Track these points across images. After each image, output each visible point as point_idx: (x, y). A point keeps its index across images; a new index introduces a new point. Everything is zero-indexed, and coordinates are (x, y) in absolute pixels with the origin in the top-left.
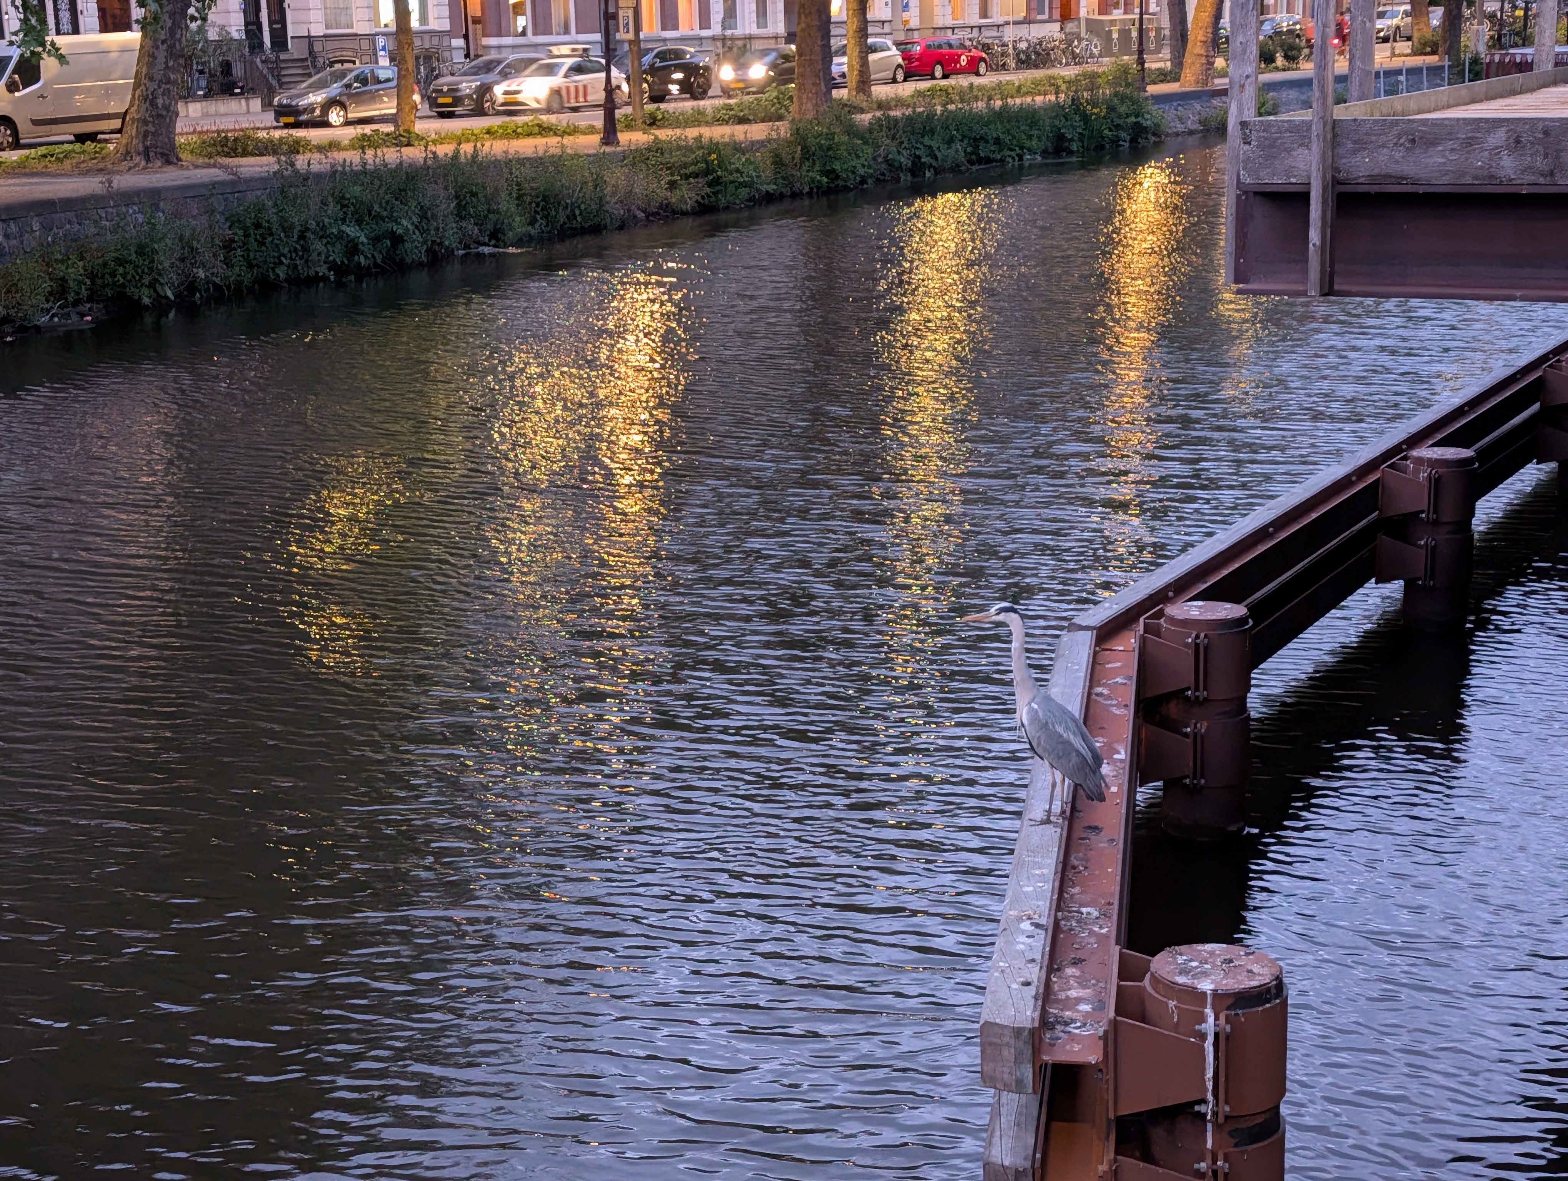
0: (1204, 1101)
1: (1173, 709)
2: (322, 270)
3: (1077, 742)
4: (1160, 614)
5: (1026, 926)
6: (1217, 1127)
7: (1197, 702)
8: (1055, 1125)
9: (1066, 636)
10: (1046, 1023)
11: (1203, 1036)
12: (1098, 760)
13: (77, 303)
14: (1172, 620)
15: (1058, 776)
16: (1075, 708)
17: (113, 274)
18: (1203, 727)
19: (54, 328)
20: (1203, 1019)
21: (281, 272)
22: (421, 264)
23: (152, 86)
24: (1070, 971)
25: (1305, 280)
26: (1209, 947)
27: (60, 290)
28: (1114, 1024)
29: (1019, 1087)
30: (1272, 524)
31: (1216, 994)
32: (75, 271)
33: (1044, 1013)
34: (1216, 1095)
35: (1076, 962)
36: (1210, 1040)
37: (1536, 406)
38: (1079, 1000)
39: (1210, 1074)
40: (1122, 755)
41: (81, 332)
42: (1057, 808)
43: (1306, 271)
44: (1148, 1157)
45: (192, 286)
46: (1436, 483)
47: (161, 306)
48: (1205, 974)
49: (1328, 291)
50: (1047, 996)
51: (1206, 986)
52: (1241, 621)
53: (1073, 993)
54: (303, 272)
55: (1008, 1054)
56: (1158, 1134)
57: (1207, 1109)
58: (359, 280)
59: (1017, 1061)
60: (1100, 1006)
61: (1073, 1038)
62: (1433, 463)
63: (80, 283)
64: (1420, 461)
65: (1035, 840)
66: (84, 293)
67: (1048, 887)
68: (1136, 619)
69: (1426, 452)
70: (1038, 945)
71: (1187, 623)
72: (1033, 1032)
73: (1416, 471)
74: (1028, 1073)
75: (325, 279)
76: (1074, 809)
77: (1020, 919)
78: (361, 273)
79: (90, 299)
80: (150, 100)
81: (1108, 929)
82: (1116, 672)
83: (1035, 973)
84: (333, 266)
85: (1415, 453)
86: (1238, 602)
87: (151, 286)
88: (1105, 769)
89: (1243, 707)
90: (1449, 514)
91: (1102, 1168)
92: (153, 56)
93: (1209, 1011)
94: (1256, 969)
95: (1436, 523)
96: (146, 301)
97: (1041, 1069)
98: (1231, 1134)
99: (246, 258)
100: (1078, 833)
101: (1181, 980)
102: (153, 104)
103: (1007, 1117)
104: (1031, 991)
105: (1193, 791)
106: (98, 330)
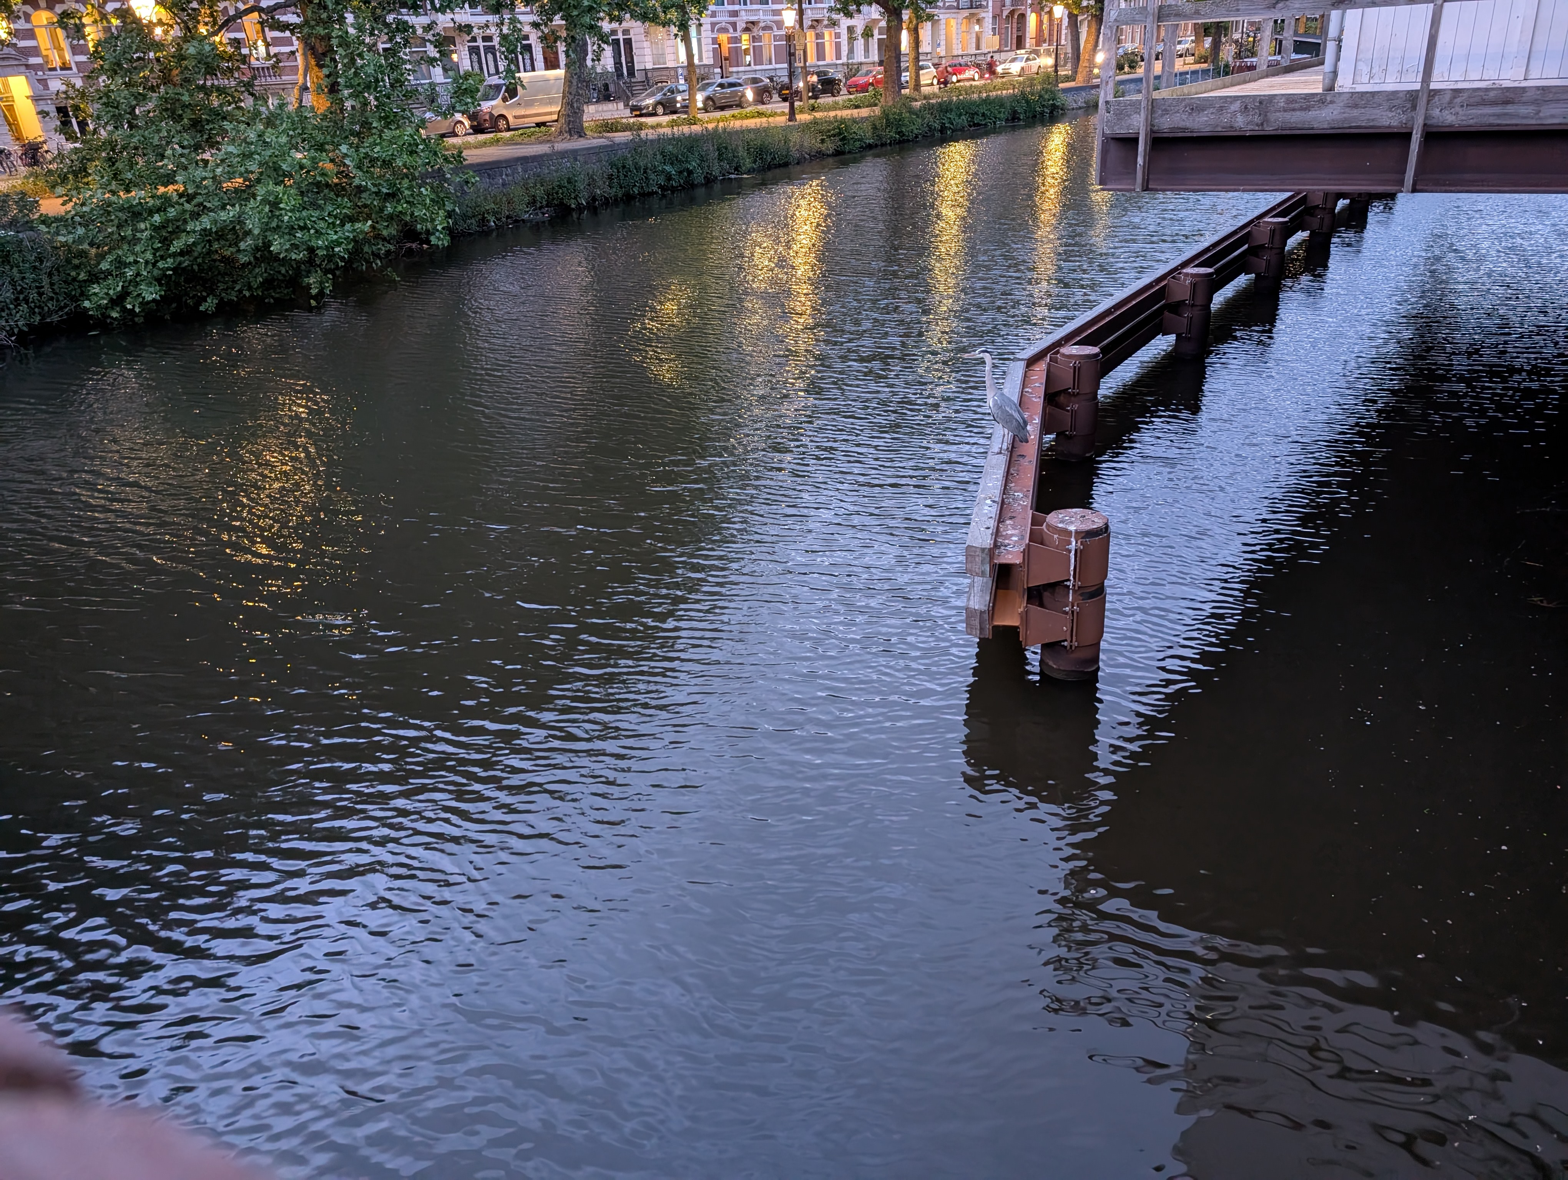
0: (1069, 580)
1: (1062, 399)
2: (655, 189)
3: (1016, 415)
4: (1058, 352)
5: (988, 502)
6: (1074, 591)
7: (1074, 395)
8: (1000, 592)
9: (1012, 364)
10: (996, 546)
11: (1070, 551)
12: (1025, 423)
13: (541, 208)
14: (1063, 355)
15: (1006, 431)
16: (1015, 399)
17: (557, 193)
18: (1076, 407)
19: (531, 221)
20: (1070, 543)
21: (636, 190)
22: (702, 185)
23: (571, 97)
24: (1008, 522)
25: (1134, 185)
26: (1074, 510)
27: (533, 202)
28: (1028, 546)
29: (983, 574)
30: (1113, 307)
31: (1077, 532)
32: (540, 192)
33: (996, 541)
34: (1074, 577)
35: (1011, 518)
36: (1073, 552)
37: (1246, 246)
38: (1012, 535)
39: (1072, 568)
40: (1037, 420)
41: (544, 222)
42: (1005, 446)
43: (1135, 179)
44: (1041, 605)
45: (594, 199)
46: (1194, 286)
47: (580, 209)
48: (1072, 523)
49: (1146, 188)
50: (997, 533)
51: (1072, 528)
52: (1097, 355)
53: (1009, 532)
54: (646, 190)
55: (978, 560)
56: (1046, 595)
57: (1070, 584)
58: (673, 193)
59: (983, 562)
60: (1022, 537)
61: (1009, 552)
62: (1193, 275)
63: (542, 198)
64: (1187, 275)
65: (994, 461)
66: (544, 203)
67: (999, 483)
68: (1046, 355)
69: (1189, 270)
70: (994, 510)
71: (1070, 356)
72: (990, 549)
73: (1185, 280)
74: (987, 568)
75: (656, 193)
76: (1013, 447)
77: (986, 499)
78: (674, 190)
79: (547, 206)
80: (570, 104)
81: (1027, 502)
82: (1035, 381)
83: (992, 523)
84: (660, 187)
85: (1184, 271)
86: (1095, 346)
87: (575, 198)
88: (1029, 428)
89: (1096, 397)
90: (1199, 301)
91: (1020, 610)
92: (571, 82)
93: (1073, 539)
94: (1096, 520)
95: (1193, 305)
96: (573, 206)
97: (993, 566)
98: (1081, 595)
99: (619, 184)
100: (1015, 458)
101: (1060, 525)
102: (572, 106)
103: (977, 588)
104: (990, 531)
105: (1070, 437)
106: (552, 222)
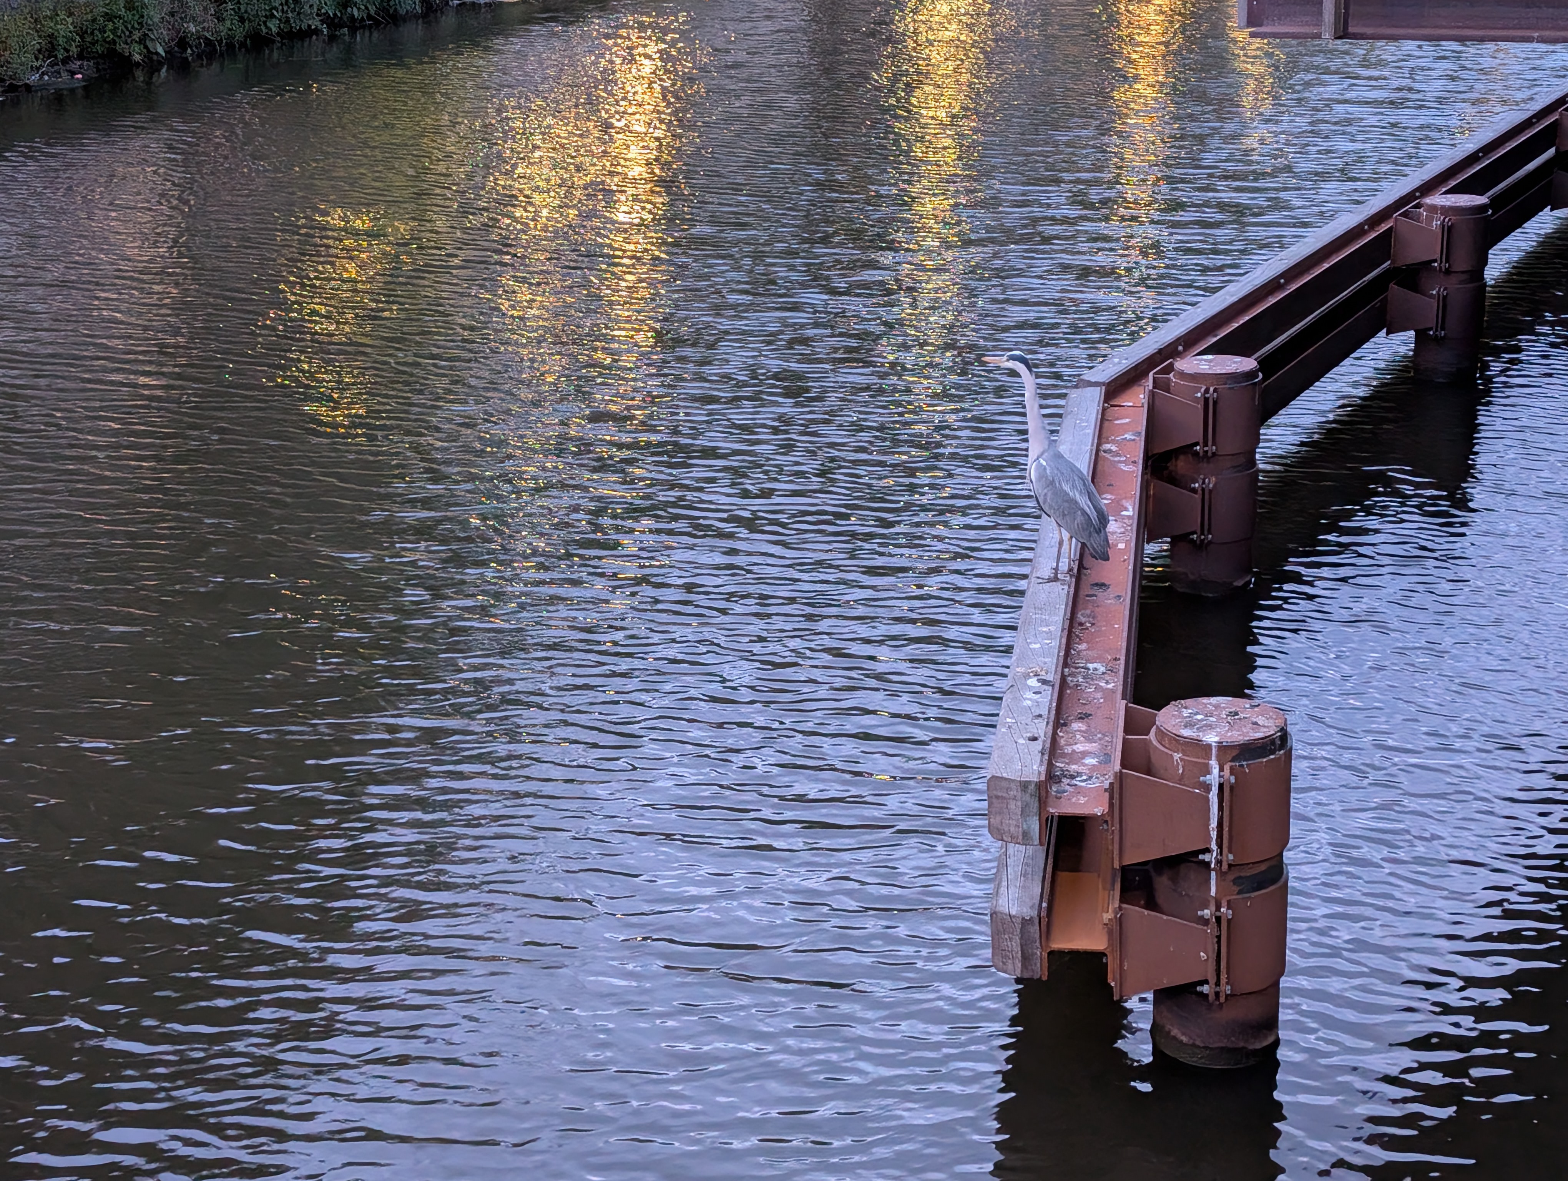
0: (1208, 850)
1: (1181, 465)
2: (315, 23)
3: (1083, 501)
4: (1170, 369)
5: (1033, 682)
6: (1221, 875)
7: (1206, 457)
8: (1063, 876)
9: (1074, 394)
10: (1052, 777)
11: (1207, 788)
12: (1103, 520)
13: (65, 61)
14: (1182, 375)
15: (1066, 535)
17: (103, 31)
18: (1211, 483)
19: (43, 87)
20: (1207, 771)
21: (274, 28)
22: (416, 17)
24: (1076, 726)
25: (1319, 24)
26: (1214, 700)
27: (49, 49)
28: (1120, 777)
29: (1025, 839)
30: (1283, 275)
31: (1222, 748)
32: (65, 27)
33: (1050, 765)
34: (1220, 846)
35: (1083, 717)
36: (1215, 790)
37: (1552, 151)
38: (1085, 754)
39: (1214, 824)
40: (1131, 510)
41: (72, 91)
43: (1320, 13)
44: (1152, 904)
45: (183, 43)
46: (1449, 231)
47: (152, 64)
48: (1210, 727)
49: (1342, 33)
50: (1053, 750)
51: (1211, 738)
52: (1251, 374)
53: (1079, 748)
54: (296, 25)
55: (1015, 807)
56: (1162, 883)
57: (1210, 858)
58: (353, 31)
59: (1024, 813)
60: (1106, 759)
61: (1079, 791)
62: (1445, 210)
63: (70, 40)
64: (1433, 209)
65: (1043, 596)
66: (74, 50)
67: (1055, 643)
68: (1145, 374)
69: (1438, 199)
70: (1046, 700)
71: (1196, 377)
72: (1039, 785)
73: (1430, 219)
74: (1034, 825)
75: (317, 32)
76: (1081, 566)
77: (1027, 676)
78: (355, 25)
79: (80, 57)
81: (1115, 684)
82: (1124, 428)
83: (1042, 729)
84: (327, 19)
85: (1428, 200)
86: (1248, 355)
87: (142, 41)
88: (1113, 526)
89: (1253, 462)
90: (1462, 262)
91: (1107, 916)
93: (1214, 763)
94: (1261, 721)
95: (1448, 272)
96: (137, 57)
97: (1047, 821)
98: (1235, 881)
99: (237, 11)
100: (1085, 590)
101: (1186, 733)
103: (1014, 868)
104: (1038, 746)
105: (1200, 547)
106: (89, 88)
